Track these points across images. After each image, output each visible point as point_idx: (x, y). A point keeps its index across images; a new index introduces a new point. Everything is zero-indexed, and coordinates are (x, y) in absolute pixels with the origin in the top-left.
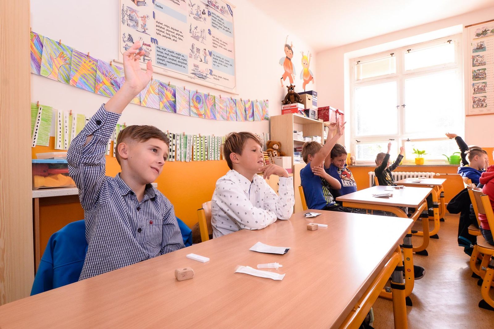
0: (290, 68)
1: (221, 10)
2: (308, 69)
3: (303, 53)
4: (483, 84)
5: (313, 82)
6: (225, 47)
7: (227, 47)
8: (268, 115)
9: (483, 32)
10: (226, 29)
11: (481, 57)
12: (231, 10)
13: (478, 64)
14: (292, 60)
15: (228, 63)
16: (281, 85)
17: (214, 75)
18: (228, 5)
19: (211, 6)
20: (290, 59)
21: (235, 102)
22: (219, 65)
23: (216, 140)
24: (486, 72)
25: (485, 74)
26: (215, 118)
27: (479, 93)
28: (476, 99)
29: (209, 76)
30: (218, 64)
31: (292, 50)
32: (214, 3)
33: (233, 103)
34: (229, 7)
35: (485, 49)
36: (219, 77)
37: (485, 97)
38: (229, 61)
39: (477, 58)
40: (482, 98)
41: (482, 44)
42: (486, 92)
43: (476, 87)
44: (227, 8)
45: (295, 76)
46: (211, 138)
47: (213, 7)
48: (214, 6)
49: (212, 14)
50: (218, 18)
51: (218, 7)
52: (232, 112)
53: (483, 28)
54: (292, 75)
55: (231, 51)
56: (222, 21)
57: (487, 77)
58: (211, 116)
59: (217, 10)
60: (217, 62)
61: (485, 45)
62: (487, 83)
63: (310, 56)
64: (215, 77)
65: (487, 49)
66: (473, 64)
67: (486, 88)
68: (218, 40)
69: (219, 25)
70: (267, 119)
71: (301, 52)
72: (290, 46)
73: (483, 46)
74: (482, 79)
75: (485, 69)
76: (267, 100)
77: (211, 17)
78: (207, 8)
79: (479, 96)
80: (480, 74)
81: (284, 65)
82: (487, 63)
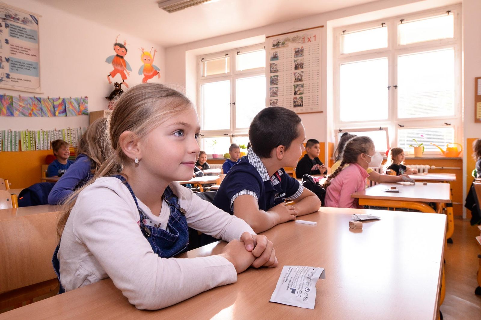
0: (122, 65)
1: (23, 21)
2: (151, 65)
3: (143, 50)
4: (276, 89)
5: (159, 77)
6: (27, 53)
7: (29, 52)
8: (88, 111)
9: (277, 43)
10: (29, 37)
11: (275, 65)
12: (35, 19)
13: (273, 71)
14: (125, 58)
15: (31, 66)
16: (108, 81)
17: (12, 78)
18: (31, 16)
19: (10, 19)
20: (122, 57)
21: (39, 100)
22: (19, 69)
23: (13, 134)
24: (279, 78)
25: (278, 80)
26: (12, 115)
27: (274, 96)
28: (272, 102)
29: (5, 79)
30: (17, 69)
31: (126, 47)
32: (13, 16)
33: (37, 101)
34: (33, 17)
35: (278, 58)
36: (18, 79)
37: (277, 100)
38: (32, 65)
39: (273, 65)
40: (275, 101)
41: (276, 53)
42: (277, 96)
43: (272, 91)
44: (30, 18)
45: (129, 73)
46: (7, 132)
47: (12, 20)
48: (14, 18)
49: (10, 26)
50: (18, 28)
51: (18, 19)
52: (36, 109)
53: (277, 40)
54: (125, 72)
55: (35, 56)
56: (24, 30)
57: (279, 83)
58: (7, 113)
59: (18, 21)
60: (15, 67)
61: (278, 55)
62: (279, 88)
63: (155, 51)
64: (13, 80)
65: (279, 58)
66: (271, 70)
67: (278, 93)
68: (18, 48)
69: (19, 34)
70: (87, 114)
71: (141, 49)
72: (123, 44)
73: (277, 56)
74: (275, 84)
75: (277, 76)
76: (86, 97)
77: (8, 29)
78: (4, 22)
79: (274, 98)
80: (275, 80)
81: (113, 63)
82: (279, 70)
